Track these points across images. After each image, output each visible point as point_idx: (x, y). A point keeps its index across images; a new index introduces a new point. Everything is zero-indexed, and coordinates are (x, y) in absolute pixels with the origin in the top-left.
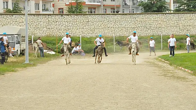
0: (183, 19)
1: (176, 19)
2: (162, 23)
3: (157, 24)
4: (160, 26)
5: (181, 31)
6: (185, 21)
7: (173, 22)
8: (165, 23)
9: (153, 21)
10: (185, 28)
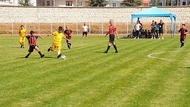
0: (42, 11)
1: (36, 12)
2: (23, 13)
3: (19, 14)
4: (22, 15)
5: (39, 20)
6: (43, 12)
7: (33, 14)
8: (26, 13)
9: (15, 12)
10: (43, 18)
